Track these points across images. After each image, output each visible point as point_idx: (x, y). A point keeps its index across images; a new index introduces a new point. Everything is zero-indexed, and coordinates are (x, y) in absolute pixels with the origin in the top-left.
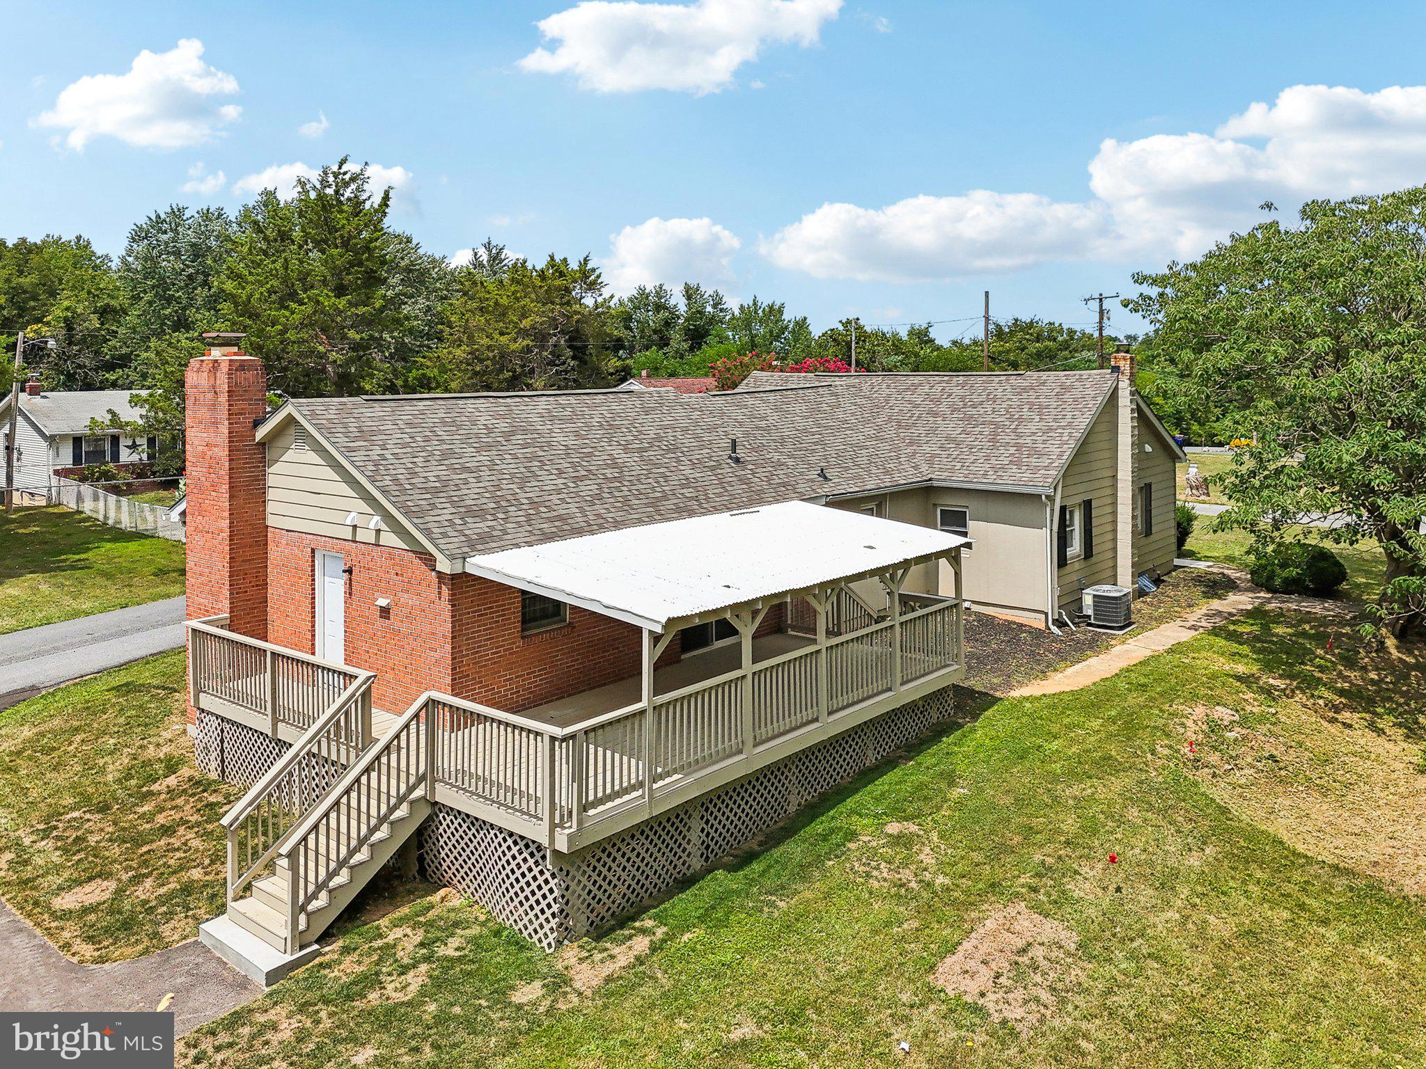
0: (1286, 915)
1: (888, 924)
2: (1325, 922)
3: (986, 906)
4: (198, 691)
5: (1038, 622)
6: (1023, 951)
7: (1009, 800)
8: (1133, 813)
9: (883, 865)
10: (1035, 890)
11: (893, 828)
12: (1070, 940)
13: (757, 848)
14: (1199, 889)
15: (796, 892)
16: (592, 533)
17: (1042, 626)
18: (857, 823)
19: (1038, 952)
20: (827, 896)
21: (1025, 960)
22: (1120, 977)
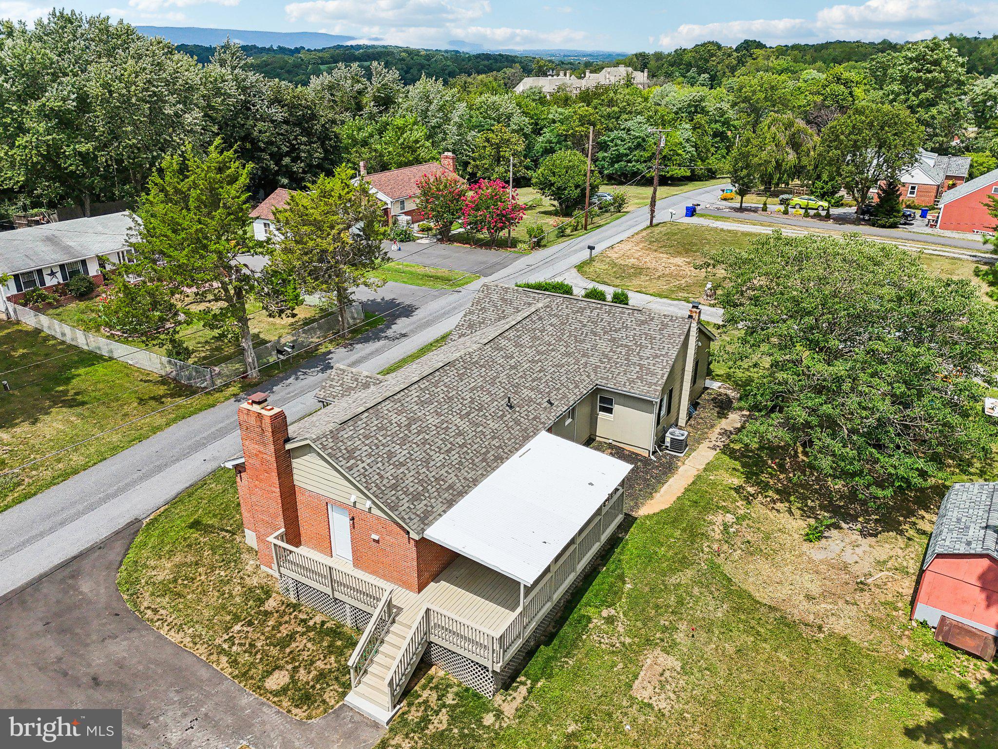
0: (752, 639)
1: (612, 667)
2: (765, 640)
3: (645, 652)
4: (279, 566)
5: (645, 454)
6: (662, 675)
7: (647, 589)
8: (696, 591)
9: (605, 636)
10: (662, 640)
11: (605, 613)
12: (678, 665)
13: (554, 631)
14: (722, 630)
15: (575, 655)
16: (466, 493)
17: (647, 456)
18: (591, 611)
19: (667, 674)
20: (587, 655)
21: (663, 679)
22: (696, 681)
